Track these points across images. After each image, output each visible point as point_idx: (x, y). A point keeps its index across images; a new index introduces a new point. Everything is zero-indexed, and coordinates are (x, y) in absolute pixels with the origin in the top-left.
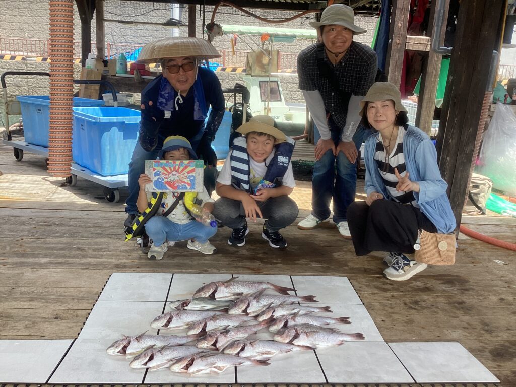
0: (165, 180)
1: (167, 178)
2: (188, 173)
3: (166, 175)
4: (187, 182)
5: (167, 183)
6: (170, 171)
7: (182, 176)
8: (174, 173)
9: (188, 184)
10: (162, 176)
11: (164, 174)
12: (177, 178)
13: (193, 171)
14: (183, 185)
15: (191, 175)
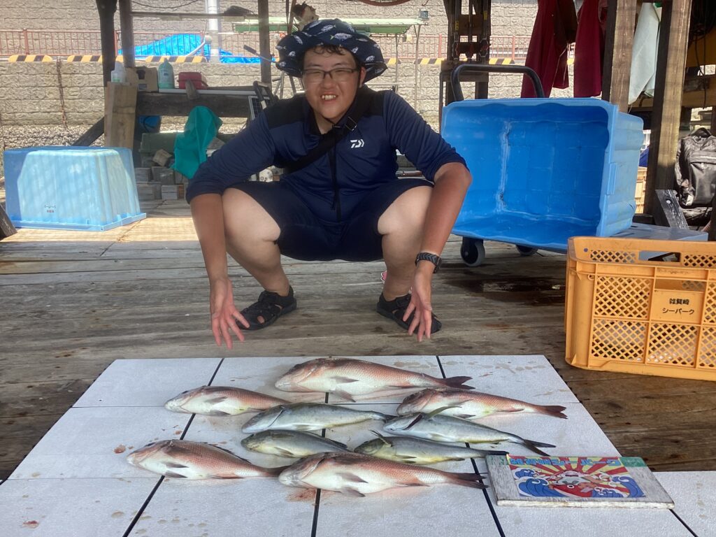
0: (549, 483)
1: (552, 480)
2: (610, 472)
3: (550, 475)
4: (615, 486)
5: (555, 486)
6: (557, 470)
7: (595, 477)
8: (571, 473)
9: (617, 488)
10: (538, 477)
11: (541, 473)
12: (582, 481)
13: (623, 470)
14: (604, 491)
15: (620, 475)
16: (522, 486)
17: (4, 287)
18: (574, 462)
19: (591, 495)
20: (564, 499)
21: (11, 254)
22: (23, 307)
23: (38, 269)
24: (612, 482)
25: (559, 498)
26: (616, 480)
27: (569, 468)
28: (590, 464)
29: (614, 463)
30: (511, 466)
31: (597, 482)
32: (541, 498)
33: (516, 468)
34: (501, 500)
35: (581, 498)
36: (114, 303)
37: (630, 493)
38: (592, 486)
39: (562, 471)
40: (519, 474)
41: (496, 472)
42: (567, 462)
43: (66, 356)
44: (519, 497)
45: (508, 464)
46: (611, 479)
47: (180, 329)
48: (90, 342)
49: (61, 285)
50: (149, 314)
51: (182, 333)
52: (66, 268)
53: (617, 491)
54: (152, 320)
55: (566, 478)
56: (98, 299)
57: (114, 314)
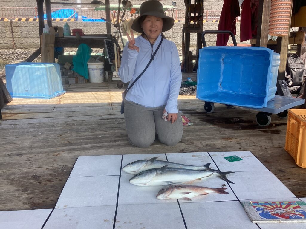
0: (271, 213)
2: (294, 208)
3: (270, 210)
4: (297, 214)
5: (274, 214)
6: (273, 208)
7: (289, 210)
8: (279, 209)
9: (299, 215)
10: (266, 211)
11: (266, 209)
12: (284, 212)
14: (294, 216)
15: (298, 209)
16: (260, 214)
17: (18, 125)
18: (278, 204)
19: (289, 218)
20: (279, 220)
21: (14, 110)
22: (30, 134)
23: (28, 117)
24: (296, 212)
25: (277, 219)
26: (297, 211)
27: (277, 207)
28: (285, 205)
29: (294, 204)
30: (253, 206)
31: (290, 212)
32: (270, 219)
33: (255, 207)
34: (254, 220)
35: (286, 219)
36: (68, 131)
37: (304, 216)
38: (288, 214)
39: (275, 208)
40: (258, 209)
41: (248, 209)
42: (275, 204)
43: (57, 155)
44: (261, 219)
45: (252, 205)
46: (295, 211)
47: (99, 142)
48: (64, 149)
49: (42, 124)
50: (84, 136)
51: (101, 144)
52: (41, 116)
53: (299, 216)
54: (87, 139)
55: (277, 211)
56: (61, 130)
57: (69, 137)
